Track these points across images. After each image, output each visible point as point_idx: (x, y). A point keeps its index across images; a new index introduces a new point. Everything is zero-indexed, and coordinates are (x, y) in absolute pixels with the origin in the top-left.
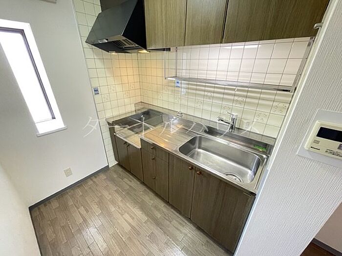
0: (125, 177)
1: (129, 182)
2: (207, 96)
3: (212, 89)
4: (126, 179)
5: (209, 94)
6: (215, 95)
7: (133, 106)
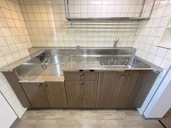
0: (45, 116)
1: (52, 117)
2: (95, 31)
3: (99, 26)
4: (47, 116)
5: (97, 30)
6: (101, 30)
7: (27, 51)
